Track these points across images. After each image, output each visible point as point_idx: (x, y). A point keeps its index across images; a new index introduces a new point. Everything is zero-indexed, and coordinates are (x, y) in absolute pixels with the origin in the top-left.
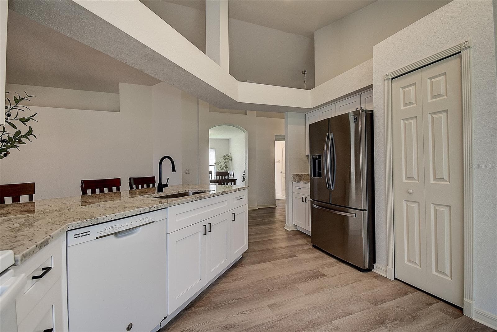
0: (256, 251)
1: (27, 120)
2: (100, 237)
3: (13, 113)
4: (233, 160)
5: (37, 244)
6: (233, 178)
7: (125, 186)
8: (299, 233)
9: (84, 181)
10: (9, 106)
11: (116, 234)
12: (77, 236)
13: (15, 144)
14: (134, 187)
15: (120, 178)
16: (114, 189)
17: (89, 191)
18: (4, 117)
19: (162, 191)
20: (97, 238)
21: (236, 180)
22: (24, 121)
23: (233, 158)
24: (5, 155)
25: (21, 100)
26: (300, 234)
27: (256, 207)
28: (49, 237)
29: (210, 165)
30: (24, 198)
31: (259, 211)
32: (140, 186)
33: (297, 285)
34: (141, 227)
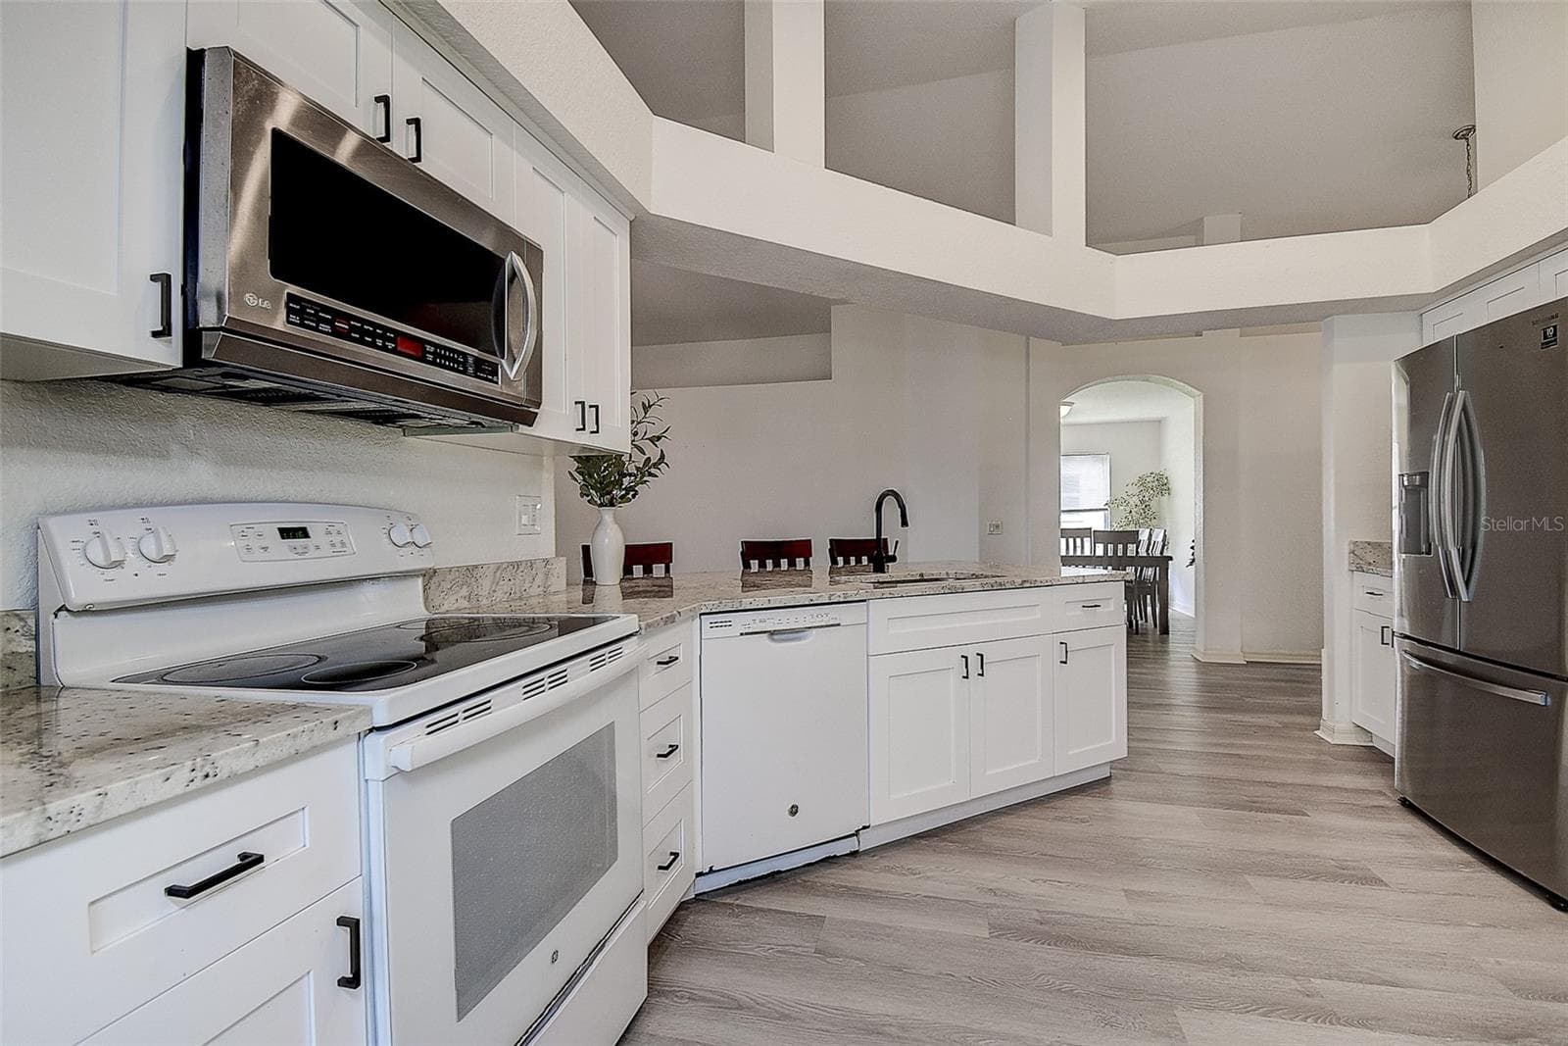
0: (1163, 773)
1: (659, 438)
2: (747, 634)
3: (641, 428)
4: (1172, 492)
5: (663, 616)
6: (1162, 553)
7: (821, 557)
8: (1374, 757)
9: (745, 542)
10: (635, 419)
11: (772, 633)
12: (714, 625)
13: (645, 479)
14: (840, 560)
15: (810, 541)
16: (800, 562)
17: (755, 564)
18: (630, 437)
19: (883, 571)
20: (742, 634)
21: (1171, 558)
22: (655, 440)
23: (1174, 485)
24: (634, 496)
25: (650, 406)
26: (1373, 761)
27: (1239, 655)
28: (675, 612)
29: (1062, 509)
30: (658, 570)
31: (1246, 669)
32: (853, 559)
33: (1249, 879)
34: (814, 631)
